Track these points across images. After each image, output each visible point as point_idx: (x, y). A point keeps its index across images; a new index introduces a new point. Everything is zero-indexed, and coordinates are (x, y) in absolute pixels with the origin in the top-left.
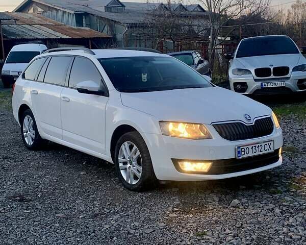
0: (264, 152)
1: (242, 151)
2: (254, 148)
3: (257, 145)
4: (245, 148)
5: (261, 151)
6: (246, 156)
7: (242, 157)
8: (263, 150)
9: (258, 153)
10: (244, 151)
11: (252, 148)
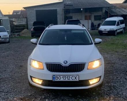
0: (71, 80)
1: (56, 78)
2: (64, 77)
3: (66, 76)
4: (58, 76)
5: (69, 79)
6: (58, 80)
7: (56, 80)
8: (70, 79)
9: (67, 80)
10: (57, 78)
11: (63, 77)
